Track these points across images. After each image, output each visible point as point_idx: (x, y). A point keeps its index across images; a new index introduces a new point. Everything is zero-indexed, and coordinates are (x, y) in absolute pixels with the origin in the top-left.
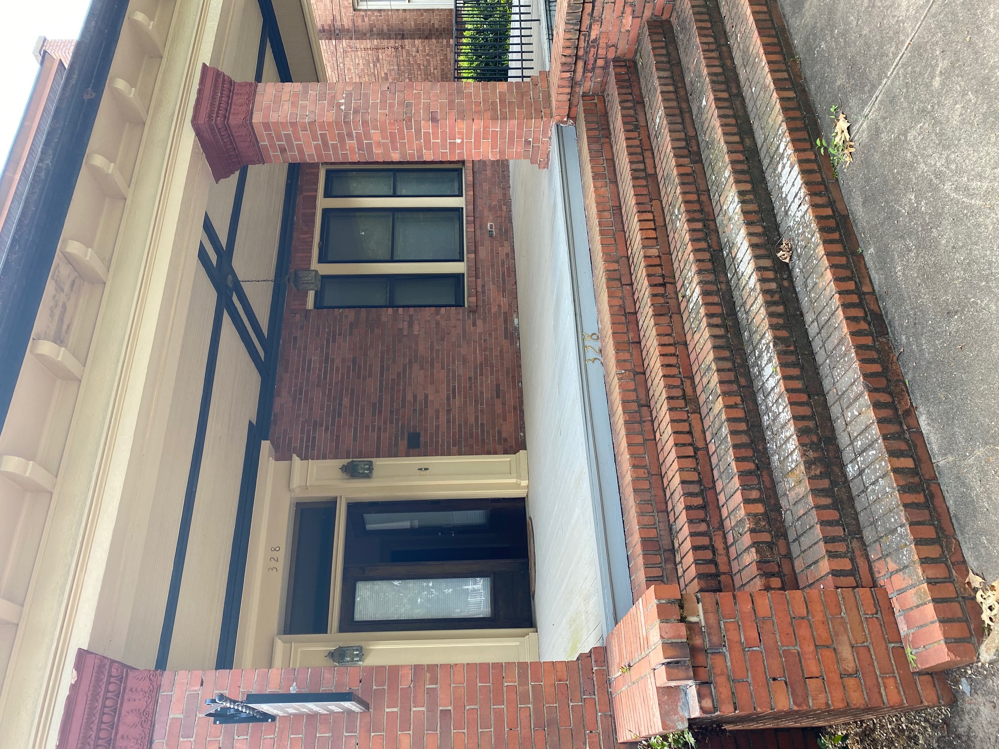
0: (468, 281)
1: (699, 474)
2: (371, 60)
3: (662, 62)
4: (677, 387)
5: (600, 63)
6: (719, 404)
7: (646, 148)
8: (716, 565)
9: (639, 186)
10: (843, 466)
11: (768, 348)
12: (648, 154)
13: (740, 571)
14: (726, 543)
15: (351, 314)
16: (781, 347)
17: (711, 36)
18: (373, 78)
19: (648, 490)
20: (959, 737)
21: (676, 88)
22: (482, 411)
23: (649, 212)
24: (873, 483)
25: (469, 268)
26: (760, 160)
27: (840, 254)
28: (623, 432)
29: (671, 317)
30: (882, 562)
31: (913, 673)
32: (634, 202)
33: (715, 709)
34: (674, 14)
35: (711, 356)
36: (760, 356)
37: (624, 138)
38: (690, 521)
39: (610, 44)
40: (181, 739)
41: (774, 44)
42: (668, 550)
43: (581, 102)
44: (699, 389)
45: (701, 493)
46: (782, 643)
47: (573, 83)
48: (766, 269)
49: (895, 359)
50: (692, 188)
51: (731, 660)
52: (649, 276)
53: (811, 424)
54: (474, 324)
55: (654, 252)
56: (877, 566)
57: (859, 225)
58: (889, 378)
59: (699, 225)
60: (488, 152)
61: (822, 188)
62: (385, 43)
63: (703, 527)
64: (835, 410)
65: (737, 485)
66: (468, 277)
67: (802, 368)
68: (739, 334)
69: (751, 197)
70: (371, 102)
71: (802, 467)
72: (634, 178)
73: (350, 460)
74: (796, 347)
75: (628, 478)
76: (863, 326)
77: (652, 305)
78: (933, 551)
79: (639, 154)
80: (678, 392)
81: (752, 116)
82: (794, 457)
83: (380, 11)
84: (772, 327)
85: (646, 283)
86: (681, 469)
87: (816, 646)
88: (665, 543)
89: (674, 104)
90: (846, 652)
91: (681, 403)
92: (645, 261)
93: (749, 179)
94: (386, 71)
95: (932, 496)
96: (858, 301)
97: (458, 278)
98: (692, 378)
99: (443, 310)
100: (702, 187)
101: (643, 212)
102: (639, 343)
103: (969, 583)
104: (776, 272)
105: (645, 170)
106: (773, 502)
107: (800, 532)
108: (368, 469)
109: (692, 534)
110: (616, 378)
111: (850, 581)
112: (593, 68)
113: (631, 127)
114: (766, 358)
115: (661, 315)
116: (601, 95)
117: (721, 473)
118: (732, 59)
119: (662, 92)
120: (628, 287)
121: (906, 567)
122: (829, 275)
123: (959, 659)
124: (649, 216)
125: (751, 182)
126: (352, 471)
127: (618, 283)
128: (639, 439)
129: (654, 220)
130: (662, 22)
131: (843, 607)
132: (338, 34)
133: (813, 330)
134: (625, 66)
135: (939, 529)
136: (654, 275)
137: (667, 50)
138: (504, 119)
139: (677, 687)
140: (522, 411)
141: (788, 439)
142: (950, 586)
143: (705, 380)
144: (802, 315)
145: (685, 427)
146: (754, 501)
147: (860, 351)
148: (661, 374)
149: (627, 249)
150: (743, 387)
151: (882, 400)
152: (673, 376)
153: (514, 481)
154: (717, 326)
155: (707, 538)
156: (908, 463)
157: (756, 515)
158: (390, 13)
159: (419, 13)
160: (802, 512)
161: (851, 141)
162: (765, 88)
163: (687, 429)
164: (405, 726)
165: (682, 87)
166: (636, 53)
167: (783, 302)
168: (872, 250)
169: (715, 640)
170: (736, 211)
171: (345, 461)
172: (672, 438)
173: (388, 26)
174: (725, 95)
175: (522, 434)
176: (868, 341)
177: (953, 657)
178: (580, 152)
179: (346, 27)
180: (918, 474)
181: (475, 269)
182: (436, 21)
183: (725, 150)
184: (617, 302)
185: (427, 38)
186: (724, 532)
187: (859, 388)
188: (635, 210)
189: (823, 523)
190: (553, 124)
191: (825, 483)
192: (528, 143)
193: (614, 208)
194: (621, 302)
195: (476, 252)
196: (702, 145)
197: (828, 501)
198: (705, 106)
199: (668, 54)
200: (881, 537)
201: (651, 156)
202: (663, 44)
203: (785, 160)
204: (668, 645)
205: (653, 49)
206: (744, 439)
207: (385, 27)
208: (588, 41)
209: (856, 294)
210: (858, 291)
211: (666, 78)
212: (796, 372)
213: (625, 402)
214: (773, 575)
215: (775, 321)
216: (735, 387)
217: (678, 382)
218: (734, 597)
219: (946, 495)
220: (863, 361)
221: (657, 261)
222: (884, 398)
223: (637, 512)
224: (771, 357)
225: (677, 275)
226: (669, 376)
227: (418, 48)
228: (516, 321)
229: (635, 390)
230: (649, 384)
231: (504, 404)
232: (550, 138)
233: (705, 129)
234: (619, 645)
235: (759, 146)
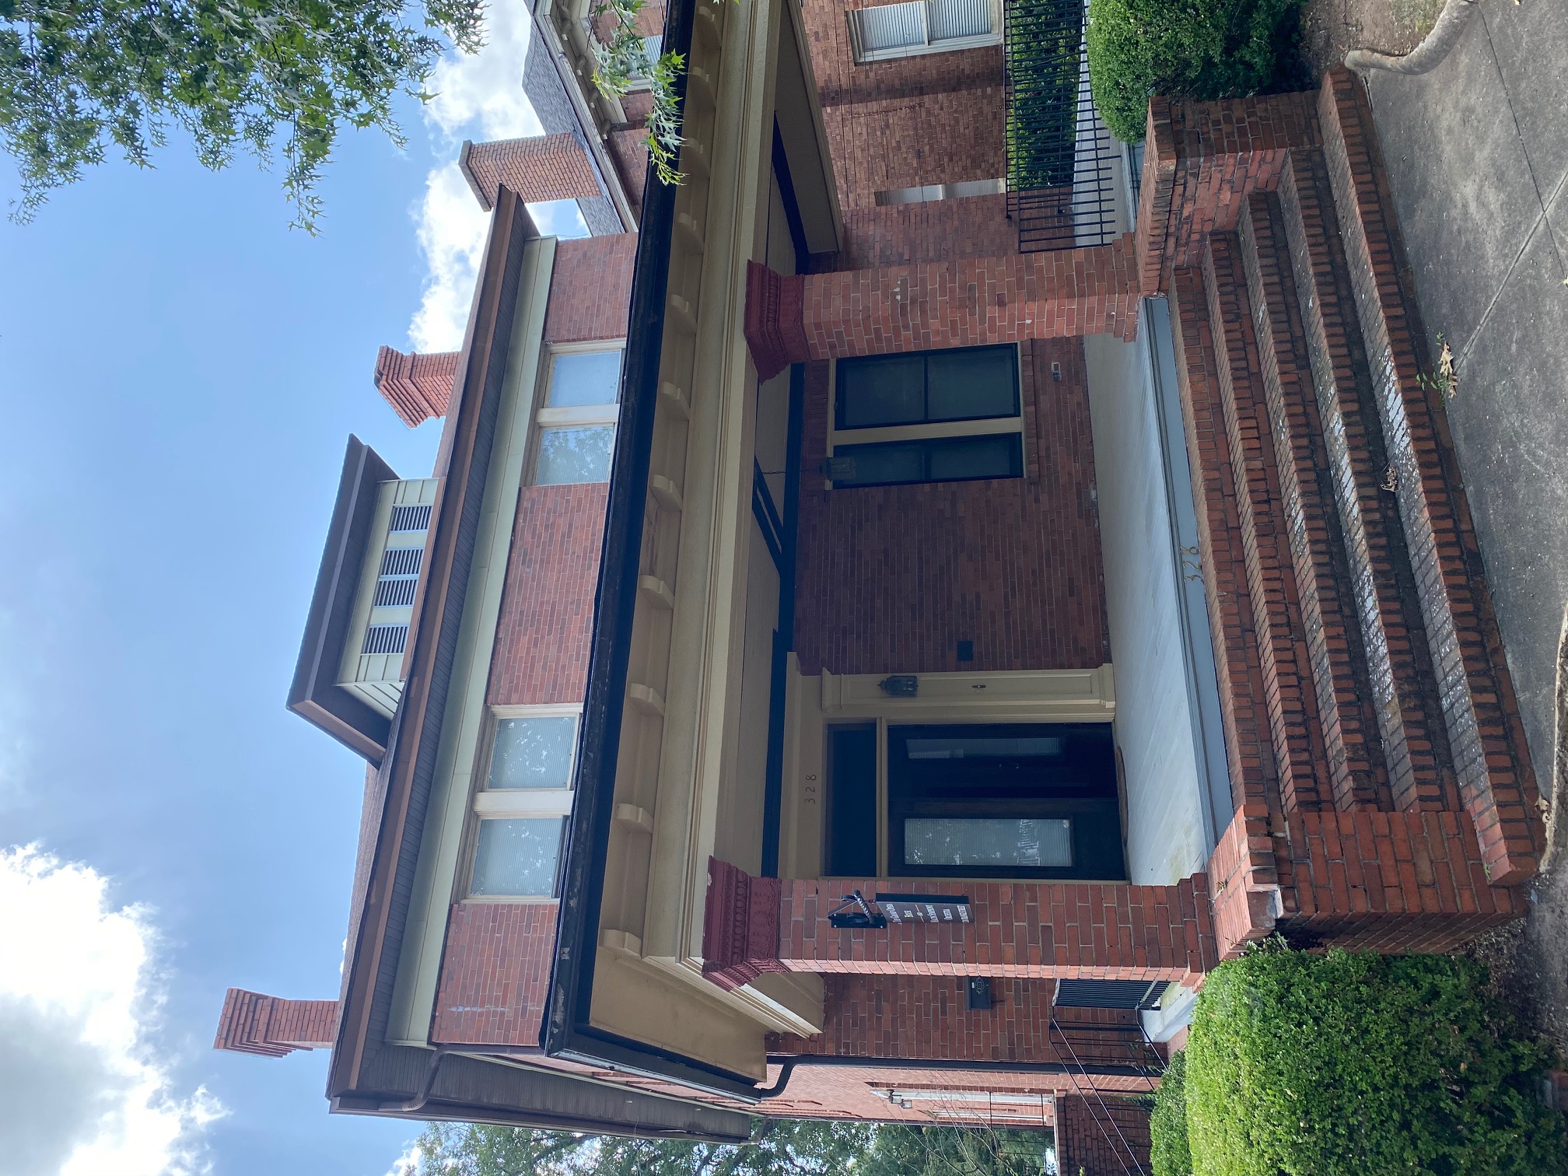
0: (1027, 443)
1: (1303, 703)
2: (877, 127)
3: (1266, 247)
4: (1282, 613)
5: (1195, 237)
6: (1321, 635)
7: (1249, 341)
8: (1318, 793)
9: (1240, 388)
10: (1438, 699)
11: (1369, 580)
12: (1251, 349)
13: (1340, 799)
14: (1329, 772)
15: (878, 493)
16: (1381, 581)
17: (1319, 226)
18: (881, 149)
19: (1251, 719)
20: (1532, 942)
21: (1282, 278)
22: (1051, 613)
23: (1251, 418)
24: (1460, 717)
25: (1027, 425)
26: (1369, 375)
27: (1440, 491)
28: (1225, 659)
29: (1276, 538)
30: (1467, 788)
31: (1490, 886)
32: (1234, 407)
33: (1298, 909)
34: (1280, 186)
35: (1314, 585)
36: (1362, 588)
37: (1223, 331)
38: (1292, 751)
39: (1206, 218)
40: (804, 939)
41: (1384, 252)
42: (1272, 780)
43: (1173, 278)
44: (1305, 616)
45: (1304, 723)
46: (1363, 856)
47: (1163, 259)
48: (1370, 498)
49: (1489, 598)
50: (1298, 399)
51: (1314, 870)
52: (1251, 491)
53: (1408, 658)
54: (1037, 500)
55: (1258, 464)
56: (1464, 793)
57: (1462, 461)
58: (1480, 616)
59: (1305, 442)
60: (1063, 329)
61: (1426, 419)
62: (897, 102)
63: (1305, 756)
64: (1433, 645)
65: (1337, 715)
66: (1027, 437)
67: (1403, 601)
68: (1344, 561)
69: (1358, 418)
70: (929, 287)
71: (1397, 700)
72: (1235, 379)
73: (889, 675)
74: (1397, 580)
75: (1230, 707)
76: (1458, 565)
77: (1255, 524)
78: (1507, 778)
79: (1241, 349)
80: (1282, 620)
81: (1362, 324)
82: (1391, 690)
83: (889, 61)
84: (1373, 560)
85: (1248, 500)
86: (1282, 699)
87: (1396, 860)
88: (1269, 773)
89: (1279, 298)
90: (1425, 866)
91: (1285, 630)
92: (1247, 474)
93: (1356, 397)
94: (898, 139)
95: (1512, 729)
96: (1455, 540)
97: (1013, 439)
98: (1298, 604)
99: (995, 482)
100: (1309, 397)
101: (1245, 418)
102: (1243, 561)
103: (1538, 806)
104: (1380, 502)
105: (1247, 368)
106: (1373, 732)
107: (1396, 761)
108: (912, 686)
109: (1293, 763)
110: (1217, 600)
111: (1438, 805)
112: (1187, 244)
113: (1232, 317)
114: (1367, 591)
115: (1264, 535)
116: (1198, 268)
117: (1324, 703)
118: (1343, 252)
119: (1265, 285)
120: (1230, 498)
121: (1483, 792)
122: (1426, 513)
123: (1519, 869)
124: (1252, 423)
125: (1358, 401)
126: (894, 688)
127: (1219, 494)
128: (1242, 666)
129: (1257, 428)
130: (1266, 194)
131: (1425, 828)
132: (833, 98)
133: (1415, 563)
134: (1224, 240)
135: (1514, 759)
136: (1257, 491)
137: (1272, 231)
138: (1082, 296)
139: (1266, 893)
140: (1105, 613)
141: (1386, 671)
142: (1519, 809)
143: (1310, 608)
144: (1406, 546)
145: (1289, 656)
146: (1353, 731)
147: (1452, 591)
148: (1264, 600)
149: (1230, 455)
150: (1348, 616)
151: (1470, 639)
152: (1278, 602)
153: (1097, 702)
154: (1321, 553)
155: (1309, 768)
156: (1490, 698)
157: (1354, 745)
158: (903, 63)
159: (944, 58)
160: (1397, 742)
161: (1454, 374)
162: (1372, 300)
163: (1291, 657)
164: (1009, 938)
165: (1289, 277)
166: (1237, 223)
167: (1387, 533)
168: (1471, 488)
169: (1300, 852)
170: (1341, 433)
171: (884, 677)
172: (1274, 667)
173: (901, 79)
174: (1333, 299)
175: (1105, 642)
176: (1461, 580)
177: (1514, 868)
178: (1173, 331)
179: (844, 87)
180: (1500, 709)
181: (1036, 426)
182: (966, 65)
183: (1331, 366)
184: (1218, 516)
185: (954, 90)
186: (1327, 761)
187: (1449, 627)
188: (1236, 417)
189: (1413, 753)
190: (1140, 299)
191: (1419, 716)
192: (1110, 317)
193: (1214, 406)
194: (1223, 516)
195: (1036, 403)
196: (1310, 349)
197: (1420, 732)
198: (1312, 308)
199: (1273, 236)
200: (1467, 766)
201: (1255, 351)
202: (1267, 223)
203: (1391, 384)
204: (1255, 856)
205: (1256, 230)
206: (1346, 670)
207: (897, 82)
208: (1180, 219)
209: (1454, 532)
210: (1456, 530)
211: (1271, 266)
212: (1396, 606)
213: (1226, 627)
214: (1369, 801)
215: (1376, 553)
216: (1338, 617)
217: (1282, 608)
218: (1319, 817)
219: (1525, 728)
220: (1454, 601)
221: (1261, 475)
222: (1473, 636)
223: (1239, 742)
224: (1371, 590)
225: (1283, 490)
226: (1273, 602)
227: (942, 103)
228: (1093, 494)
229: (1238, 614)
230: (1254, 607)
231: (1079, 604)
232: (1137, 312)
233: (1312, 332)
234: (1218, 867)
235: (1369, 359)
